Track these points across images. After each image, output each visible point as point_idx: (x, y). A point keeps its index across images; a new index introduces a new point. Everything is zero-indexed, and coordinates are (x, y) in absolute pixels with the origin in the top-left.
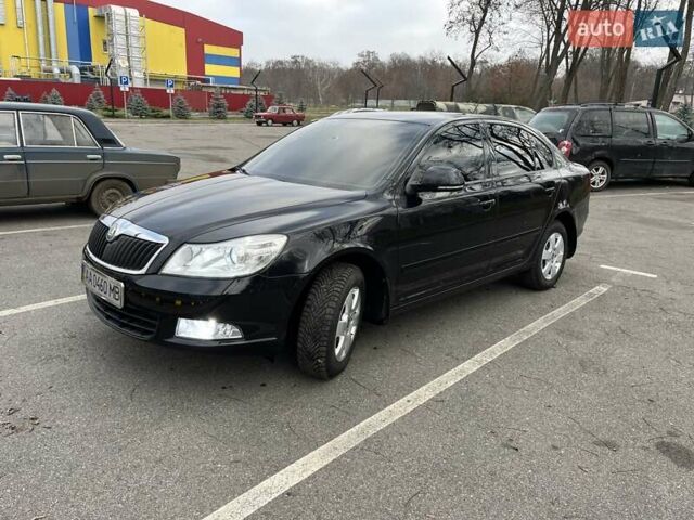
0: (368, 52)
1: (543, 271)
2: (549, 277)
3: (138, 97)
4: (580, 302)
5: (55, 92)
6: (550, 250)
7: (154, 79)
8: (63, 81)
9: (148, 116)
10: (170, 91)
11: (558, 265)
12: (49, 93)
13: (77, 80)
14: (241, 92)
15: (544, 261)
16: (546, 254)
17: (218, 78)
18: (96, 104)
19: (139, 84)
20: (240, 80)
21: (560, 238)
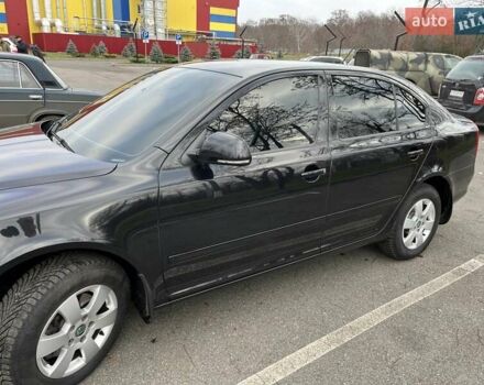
0: (340, 11)
1: (405, 240)
2: (413, 246)
3: (156, 47)
4: (444, 281)
5: (102, 44)
6: (415, 218)
7: (172, 34)
8: (108, 35)
9: (162, 62)
10: (179, 43)
11: (427, 233)
12: (97, 44)
13: (118, 35)
14: (234, 43)
15: (407, 231)
16: (408, 223)
17: (219, 33)
18: (129, 53)
19: (161, 38)
20: (235, 35)
21: (430, 204)
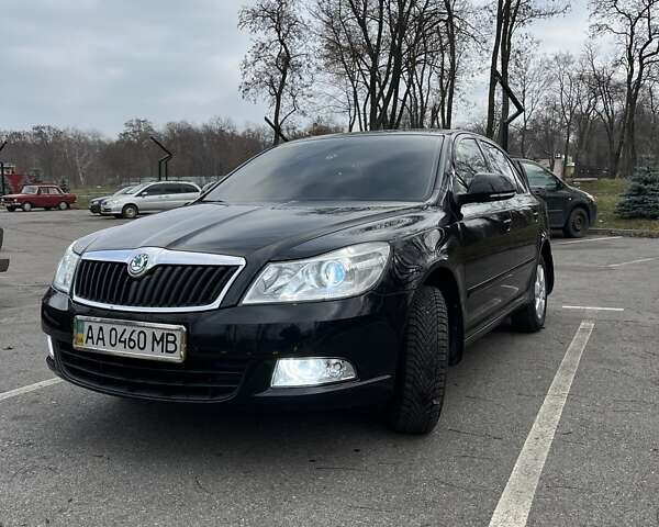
0: (139, 121)
1: (536, 308)
2: (540, 316)
11: (544, 303)
15: (536, 297)
16: (537, 289)
